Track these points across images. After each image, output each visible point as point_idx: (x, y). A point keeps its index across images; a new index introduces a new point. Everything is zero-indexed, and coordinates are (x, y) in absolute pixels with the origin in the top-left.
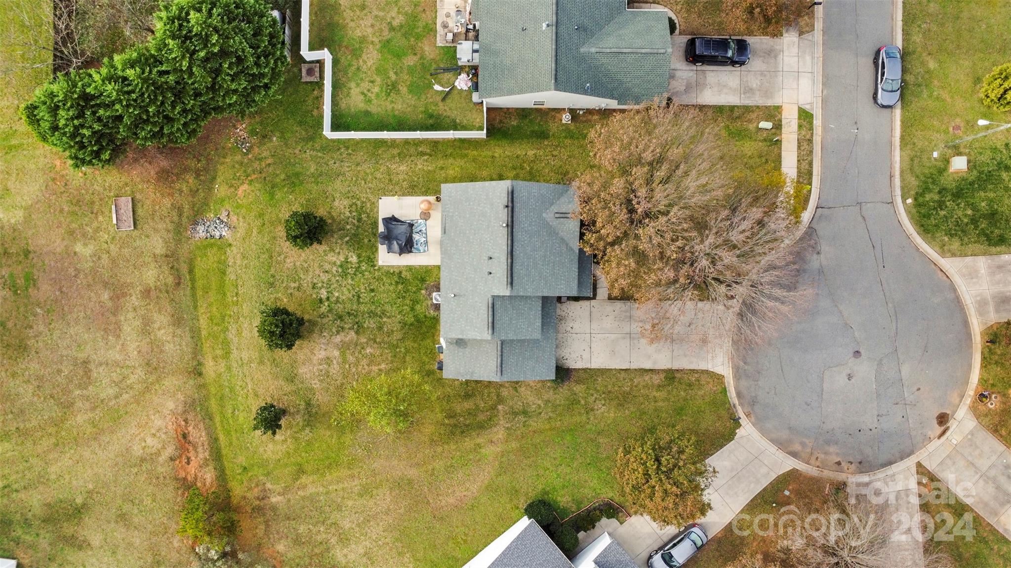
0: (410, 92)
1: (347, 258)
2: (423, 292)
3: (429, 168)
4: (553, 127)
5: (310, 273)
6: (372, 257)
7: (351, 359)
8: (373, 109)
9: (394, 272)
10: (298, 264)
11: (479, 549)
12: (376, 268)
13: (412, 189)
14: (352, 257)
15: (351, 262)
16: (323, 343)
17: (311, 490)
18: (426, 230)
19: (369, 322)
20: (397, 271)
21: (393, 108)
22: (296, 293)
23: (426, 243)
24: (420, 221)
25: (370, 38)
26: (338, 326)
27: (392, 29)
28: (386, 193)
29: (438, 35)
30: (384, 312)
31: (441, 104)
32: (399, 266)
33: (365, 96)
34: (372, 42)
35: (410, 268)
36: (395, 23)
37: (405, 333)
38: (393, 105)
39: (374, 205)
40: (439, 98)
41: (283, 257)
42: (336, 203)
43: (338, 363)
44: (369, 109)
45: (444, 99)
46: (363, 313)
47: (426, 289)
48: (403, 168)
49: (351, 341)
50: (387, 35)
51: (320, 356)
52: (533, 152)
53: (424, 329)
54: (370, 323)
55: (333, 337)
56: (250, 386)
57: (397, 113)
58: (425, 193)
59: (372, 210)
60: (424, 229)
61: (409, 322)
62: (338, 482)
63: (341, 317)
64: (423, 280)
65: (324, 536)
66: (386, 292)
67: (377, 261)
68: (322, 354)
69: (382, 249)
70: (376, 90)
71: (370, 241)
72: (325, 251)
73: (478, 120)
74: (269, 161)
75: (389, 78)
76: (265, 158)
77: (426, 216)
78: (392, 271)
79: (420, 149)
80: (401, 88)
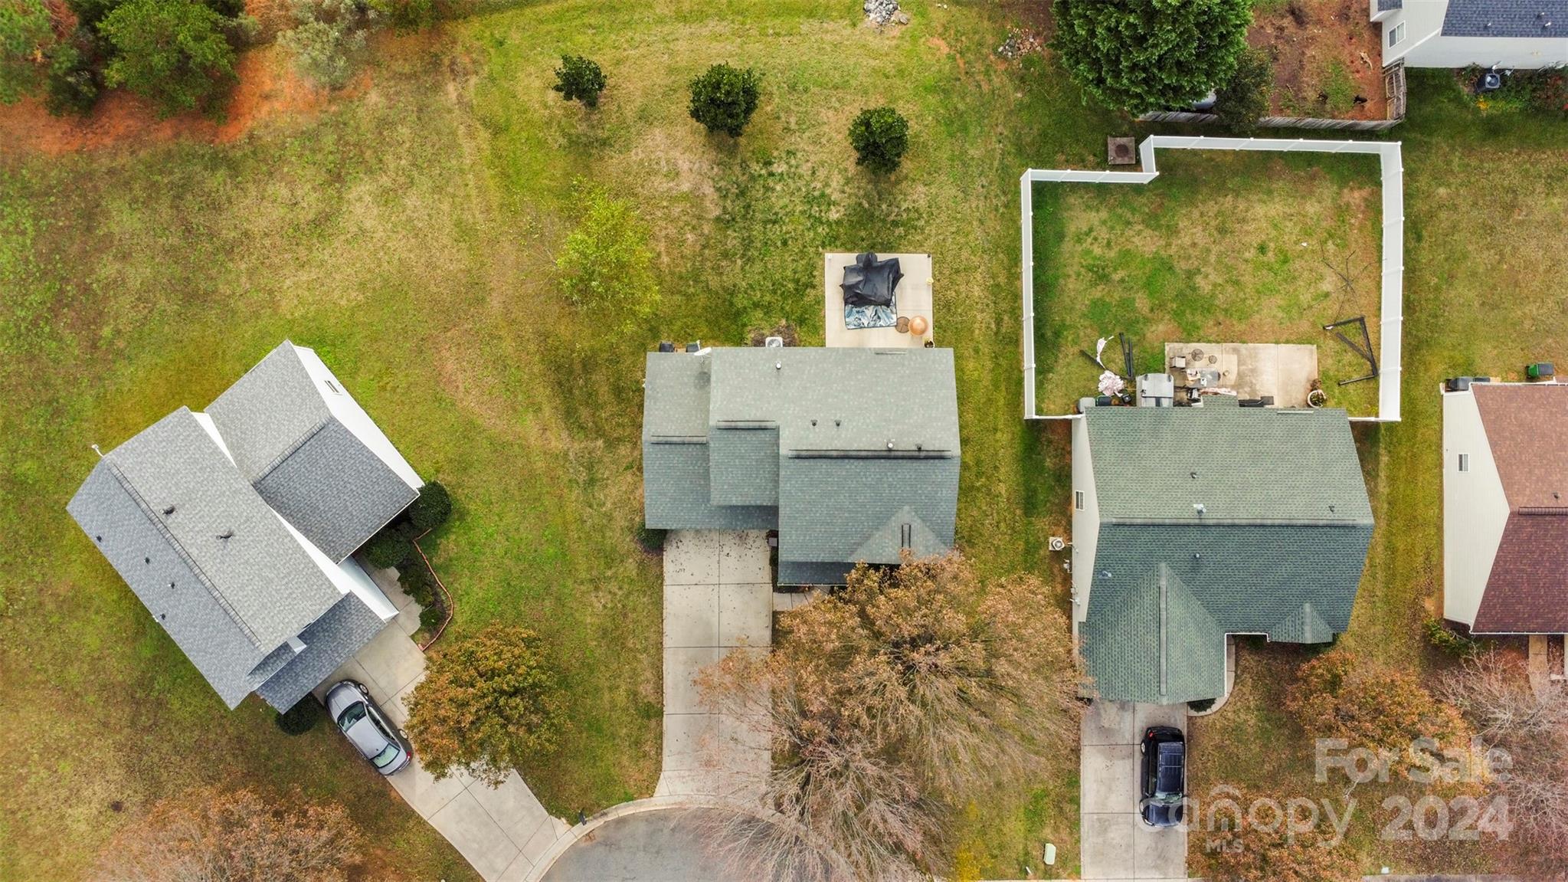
0: (1095, 303)
1: (835, 204)
2: (784, 322)
3: (977, 332)
4: (1041, 523)
5: (811, 148)
6: (838, 243)
7: (676, 210)
8: (1067, 246)
9: (814, 277)
10: (826, 128)
11: (371, 411)
12: (820, 249)
13: (943, 306)
14: (838, 212)
15: (829, 210)
16: (701, 167)
17: (467, 147)
18: (881, 326)
19: (735, 238)
20: (816, 281)
21: (1069, 276)
22: (779, 126)
23: (860, 327)
24: (894, 316)
25: (1176, 242)
26: (728, 190)
27: (1190, 275)
28: (938, 263)
29: (1181, 345)
30: (750, 260)
31: (1076, 349)
32: (823, 285)
33: (1087, 234)
34: (1169, 245)
35: (820, 301)
36: (1199, 280)
37: (717, 293)
38: (1074, 277)
39: (918, 247)
40: (1085, 346)
41: (837, 105)
42: (921, 188)
43: (670, 189)
44: (1067, 239)
45: (1083, 353)
46: (749, 229)
47: (788, 327)
48: (977, 291)
49: (704, 210)
50: (1181, 266)
51: (680, 162)
52: (1003, 492)
53: (724, 324)
54: (733, 240)
55: (711, 183)
56: (633, 52)
57: (1062, 281)
58: (938, 325)
59: (910, 243)
60: (882, 323)
61: (735, 300)
62: (479, 188)
63: (742, 193)
64: (802, 321)
65: (392, 166)
66: (784, 265)
67: (831, 251)
68: (684, 165)
69: (851, 259)
70: (1097, 251)
71: (863, 240)
72: (846, 170)
73: (1052, 407)
74: (985, 88)
75: (1115, 270)
76: (990, 81)
77: (903, 326)
78: (815, 273)
79: (1006, 318)
80: (1099, 288)
